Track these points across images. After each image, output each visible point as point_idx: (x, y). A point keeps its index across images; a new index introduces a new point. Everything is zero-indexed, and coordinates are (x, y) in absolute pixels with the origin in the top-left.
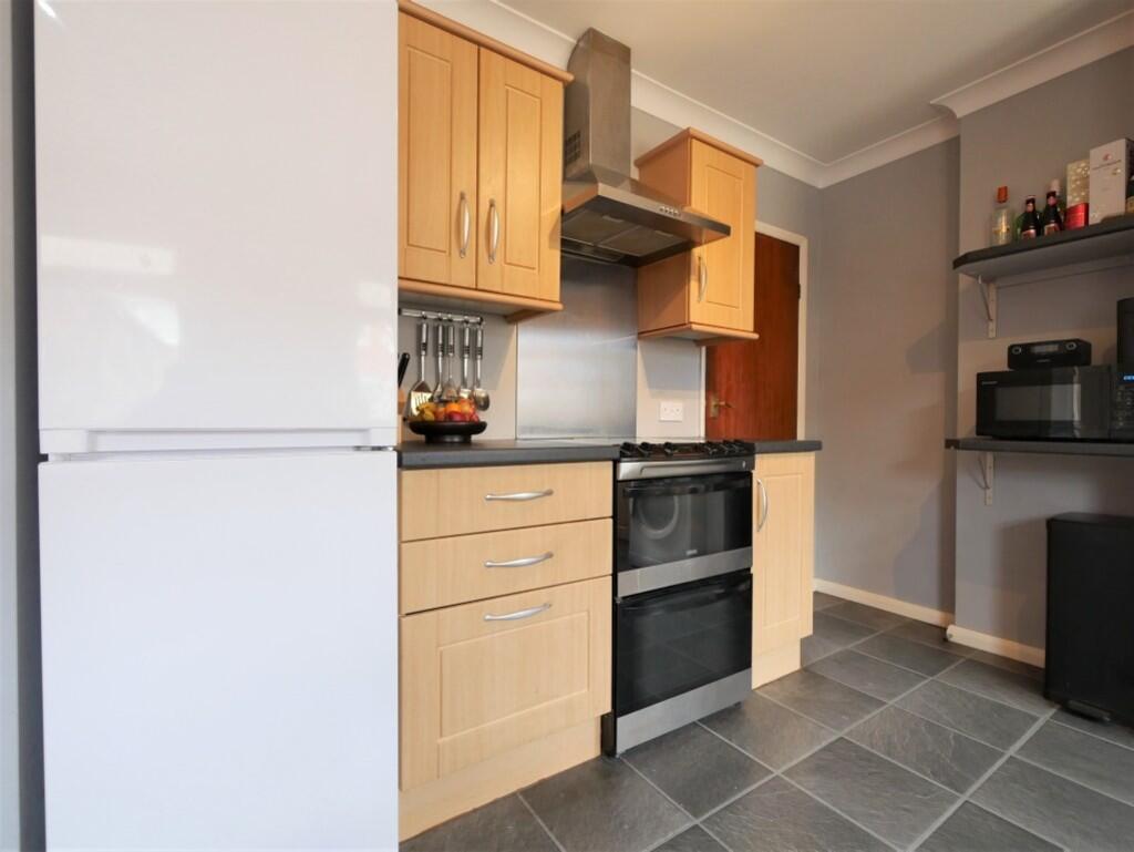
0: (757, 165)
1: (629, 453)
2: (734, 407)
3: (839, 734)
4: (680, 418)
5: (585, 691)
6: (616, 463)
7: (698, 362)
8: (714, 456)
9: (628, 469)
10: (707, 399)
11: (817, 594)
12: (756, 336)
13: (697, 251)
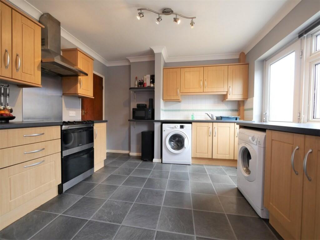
0: (93, 60)
1: (64, 124)
2: (88, 113)
3: (111, 174)
4: (75, 115)
5: (54, 180)
6: (61, 126)
7: (79, 102)
8: (85, 124)
9: (64, 127)
10: (82, 111)
11: (107, 153)
12: (93, 98)
13: (79, 77)
